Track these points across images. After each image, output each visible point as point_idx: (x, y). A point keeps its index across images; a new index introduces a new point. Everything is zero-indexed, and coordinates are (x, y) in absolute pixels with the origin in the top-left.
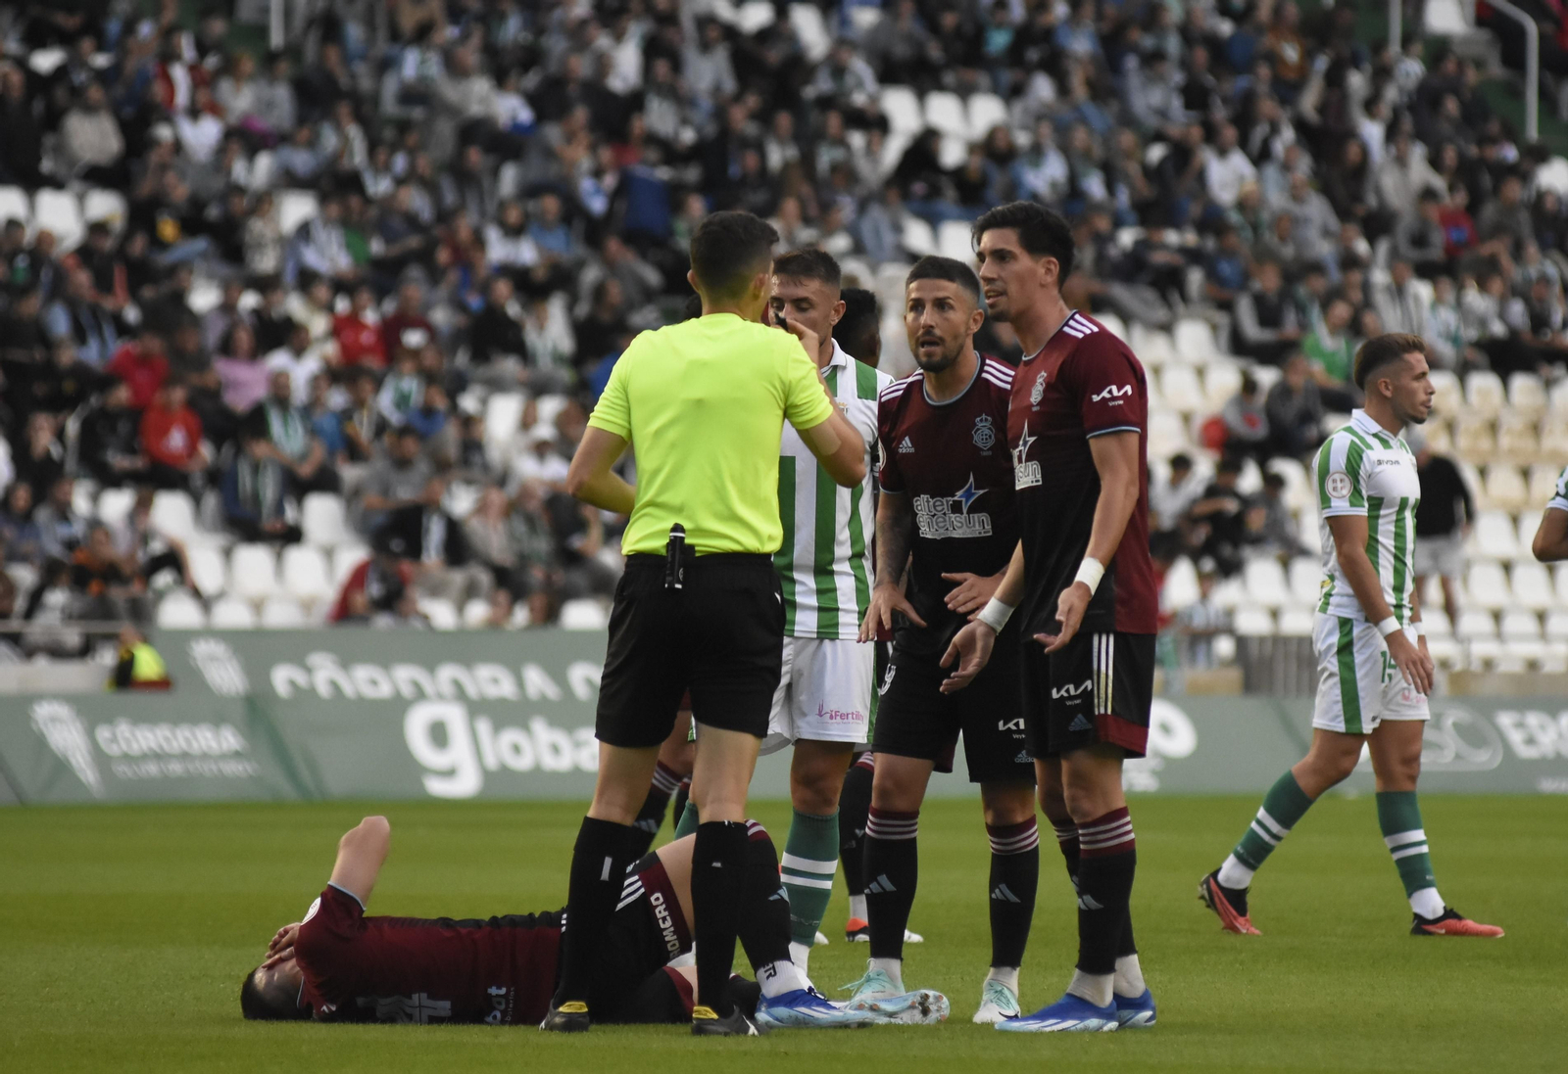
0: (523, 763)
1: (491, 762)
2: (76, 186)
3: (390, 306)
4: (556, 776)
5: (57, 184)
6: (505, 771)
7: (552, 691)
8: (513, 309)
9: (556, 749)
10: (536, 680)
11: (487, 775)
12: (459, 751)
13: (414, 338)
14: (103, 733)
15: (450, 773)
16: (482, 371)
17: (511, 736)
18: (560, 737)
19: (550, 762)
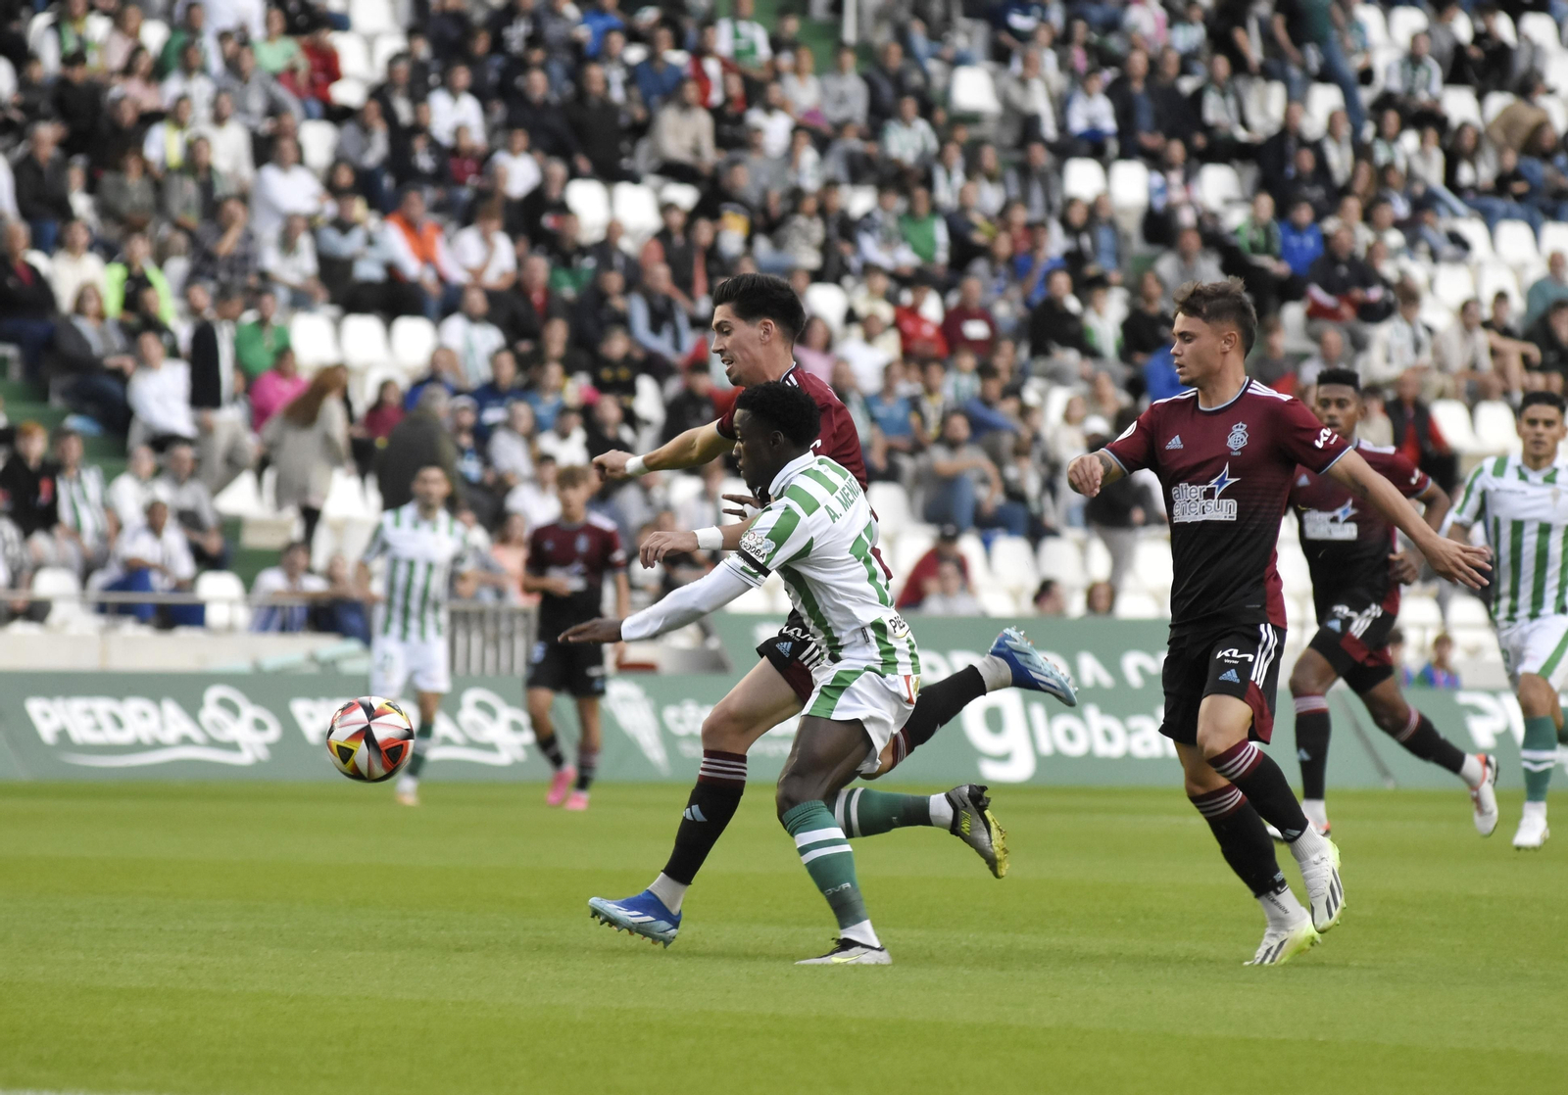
0: (1077, 749)
1: (1046, 748)
2: (653, 180)
3: (954, 299)
4: (1108, 761)
5: (634, 179)
6: (1058, 756)
7: (1106, 680)
8: (1073, 304)
9: (1108, 736)
10: (1090, 668)
11: (1041, 761)
12: (1014, 736)
13: (976, 330)
14: (671, 713)
15: (1004, 758)
16: (1041, 364)
17: (1065, 721)
18: (1112, 724)
19: (1102, 749)
